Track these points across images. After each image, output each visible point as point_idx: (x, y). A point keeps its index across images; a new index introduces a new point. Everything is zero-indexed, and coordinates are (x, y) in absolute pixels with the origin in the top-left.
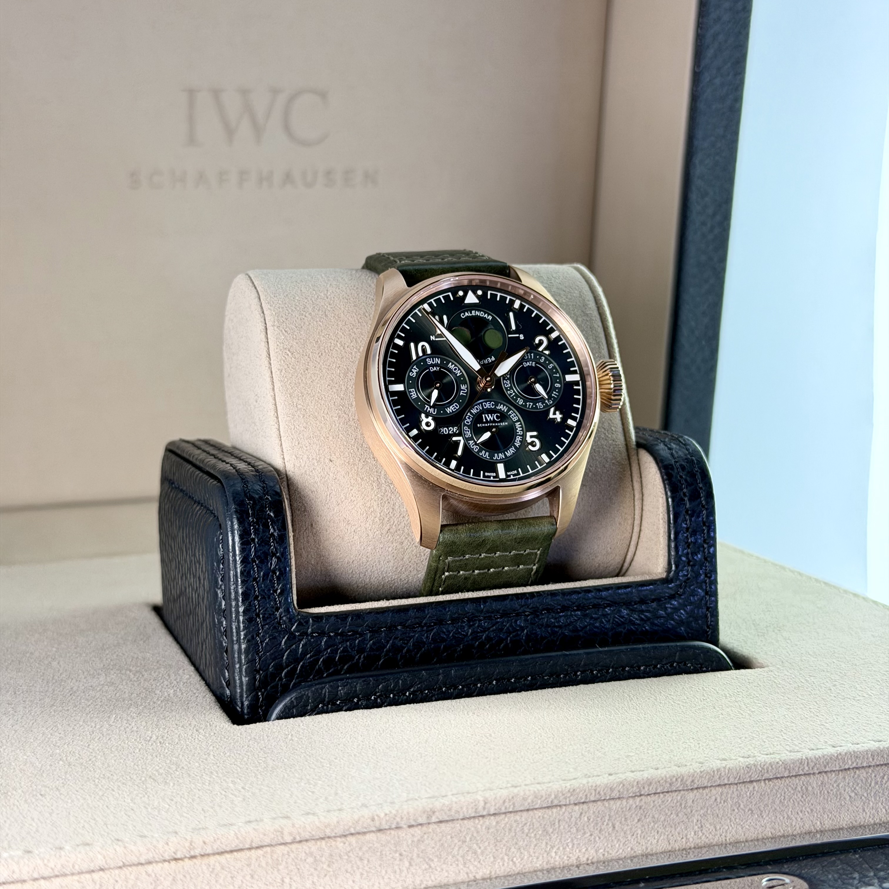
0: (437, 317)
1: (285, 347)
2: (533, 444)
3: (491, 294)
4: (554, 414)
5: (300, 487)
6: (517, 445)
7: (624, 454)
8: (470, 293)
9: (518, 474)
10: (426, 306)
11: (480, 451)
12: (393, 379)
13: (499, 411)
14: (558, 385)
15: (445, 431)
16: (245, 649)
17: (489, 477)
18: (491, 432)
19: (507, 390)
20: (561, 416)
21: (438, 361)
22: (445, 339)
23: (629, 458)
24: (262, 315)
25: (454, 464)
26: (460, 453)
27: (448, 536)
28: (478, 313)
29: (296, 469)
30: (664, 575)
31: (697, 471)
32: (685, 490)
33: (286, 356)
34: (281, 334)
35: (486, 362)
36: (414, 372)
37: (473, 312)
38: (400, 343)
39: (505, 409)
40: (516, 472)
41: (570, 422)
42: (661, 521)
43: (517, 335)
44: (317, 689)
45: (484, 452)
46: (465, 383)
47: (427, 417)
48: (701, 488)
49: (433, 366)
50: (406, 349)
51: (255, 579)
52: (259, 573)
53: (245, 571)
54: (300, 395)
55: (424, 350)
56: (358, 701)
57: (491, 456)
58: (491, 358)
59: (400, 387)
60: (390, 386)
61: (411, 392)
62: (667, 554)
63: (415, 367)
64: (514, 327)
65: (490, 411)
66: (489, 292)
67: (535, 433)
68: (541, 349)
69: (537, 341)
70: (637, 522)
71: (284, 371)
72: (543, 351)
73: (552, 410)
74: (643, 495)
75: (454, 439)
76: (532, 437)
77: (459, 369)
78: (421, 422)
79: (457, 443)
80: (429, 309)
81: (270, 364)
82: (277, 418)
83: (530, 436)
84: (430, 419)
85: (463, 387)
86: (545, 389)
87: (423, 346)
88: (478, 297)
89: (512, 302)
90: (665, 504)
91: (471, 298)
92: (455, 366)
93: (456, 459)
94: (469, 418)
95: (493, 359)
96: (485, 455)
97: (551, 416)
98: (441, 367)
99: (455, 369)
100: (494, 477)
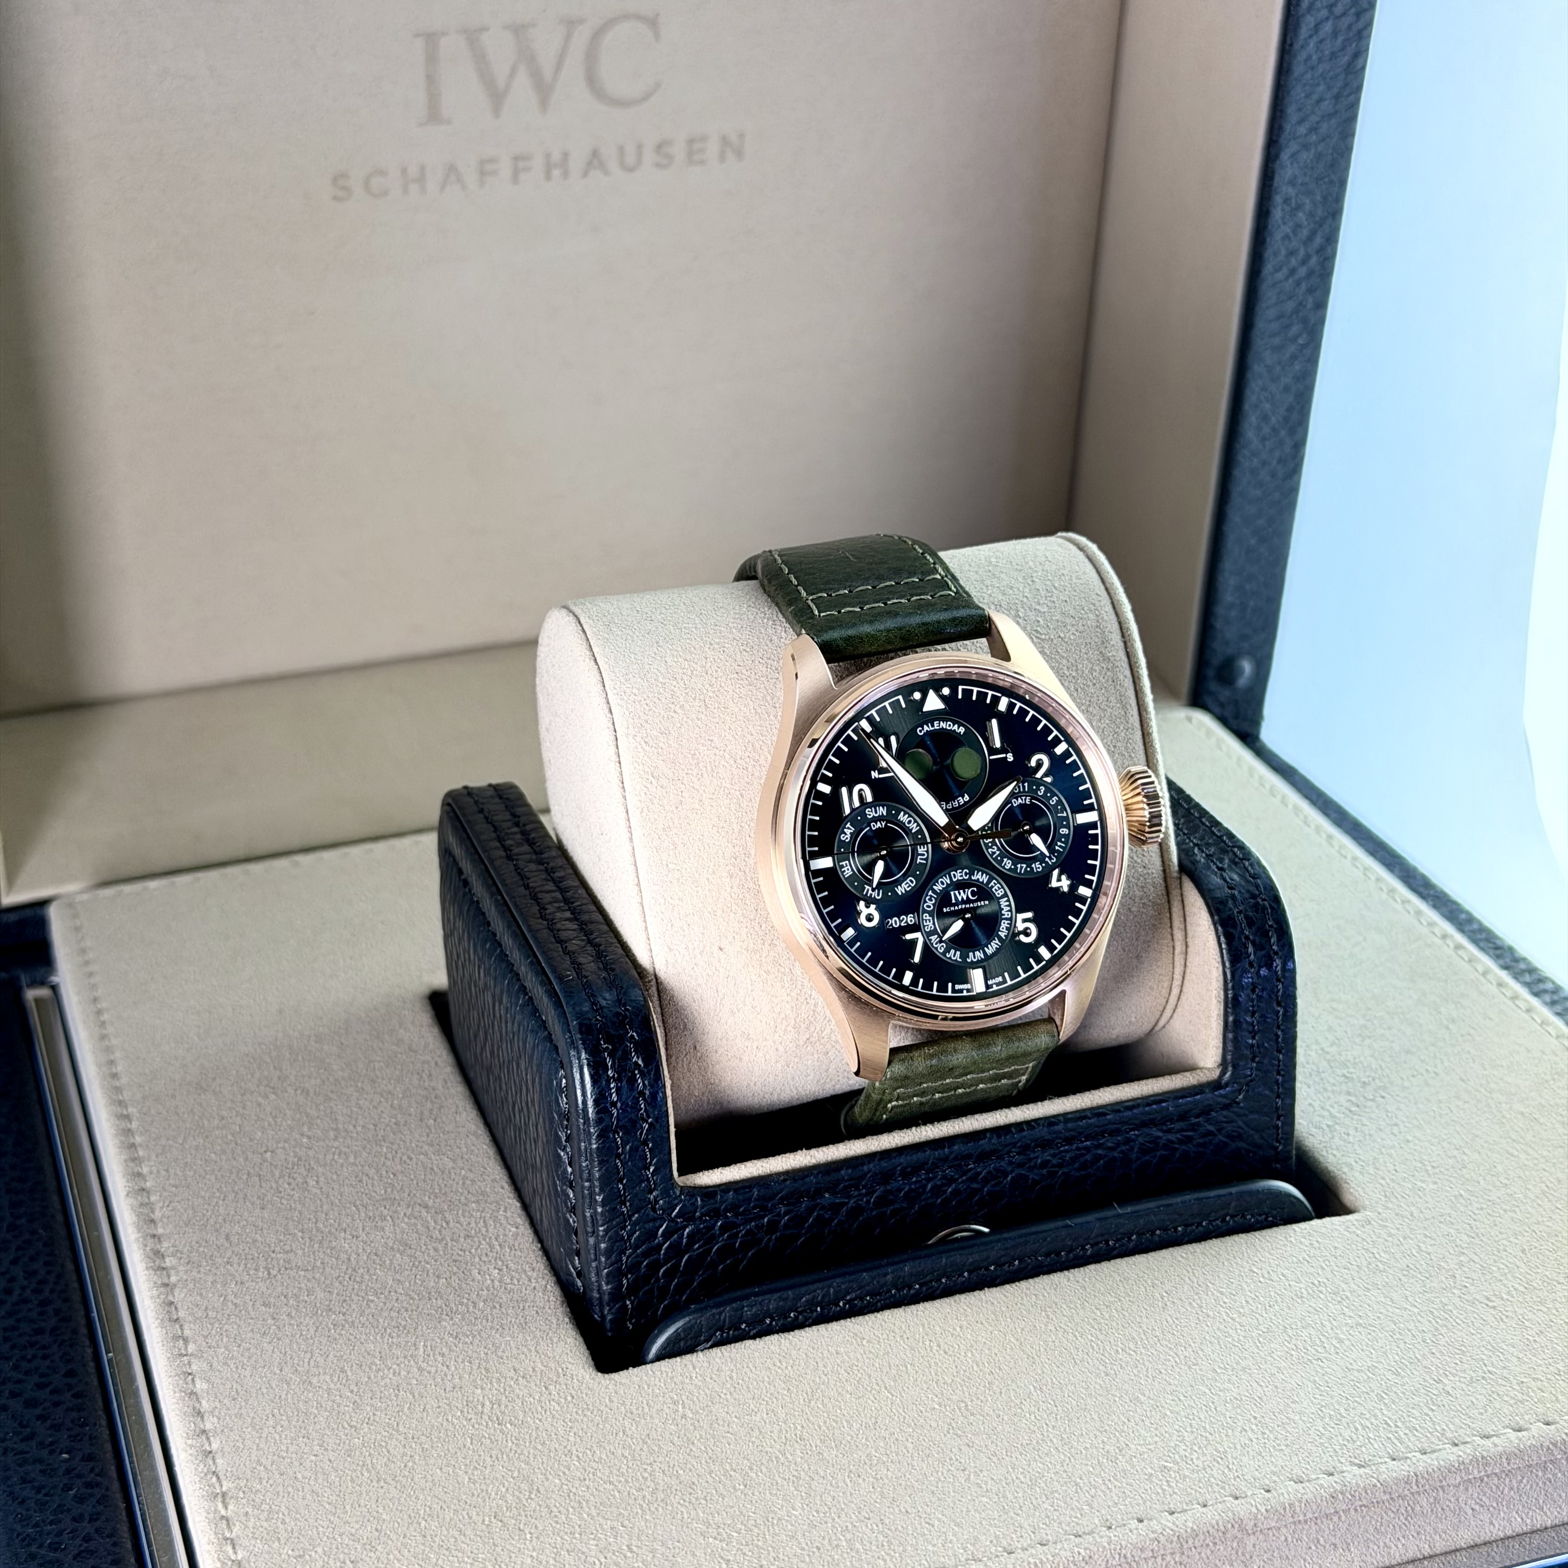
0: (881, 740)
1: (647, 769)
2: (1026, 933)
3: (963, 690)
4: (1059, 880)
5: (676, 993)
6: (1002, 935)
7: (1161, 889)
8: (931, 693)
9: (1005, 981)
10: (864, 724)
11: (947, 950)
12: (816, 849)
13: (976, 884)
14: (1064, 831)
15: (894, 922)
16: (606, 1248)
17: (961, 991)
18: (964, 919)
19: (987, 847)
20: (1069, 882)
21: (882, 811)
22: (892, 774)
23: (1168, 894)
24: (609, 715)
25: (908, 977)
26: (917, 959)
27: (898, 1068)
28: (943, 725)
29: (670, 967)
30: (1216, 1074)
31: (1271, 926)
32: (1252, 957)
33: (649, 785)
34: (640, 750)
35: (956, 804)
36: (848, 832)
37: (936, 723)
38: (825, 788)
39: (984, 878)
40: (1000, 979)
41: (1084, 891)
42: (1214, 1001)
43: (1004, 755)
44: (713, 1315)
45: (953, 951)
46: (925, 843)
47: (868, 907)
48: (1276, 953)
49: (875, 820)
50: (834, 800)
51: (618, 1156)
52: (624, 1147)
53: (603, 1147)
54: (672, 847)
55: (861, 797)
56: (771, 1322)
57: (964, 956)
58: (963, 797)
59: (825, 863)
60: (811, 862)
61: (842, 867)
62: (1221, 1045)
63: (848, 825)
64: (998, 744)
65: (961, 885)
66: (960, 688)
67: (1029, 915)
68: (1039, 775)
69: (1033, 763)
70: (1177, 983)
71: (645, 810)
72: (1042, 777)
73: (1056, 873)
74: (1187, 946)
75: (909, 937)
76: (1025, 921)
77: (915, 821)
78: (859, 914)
79: (914, 942)
80: (868, 729)
81: (625, 797)
82: (639, 885)
83: (1023, 921)
84: (872, 909)
85: (921, 850)
86: (1045, 841)
87: (861, 790)
88: (943, 698)
89: (996, 700)
90: (1221, 978)
91: (933, 703)
92: (910, 816)
93: (912, 967)
94: (930, 900)
95: (967, 798)
96: (955, 956)
97: (1054, 884)
98: (888, 822)
99: (909, 822)
100: (968, 991)
